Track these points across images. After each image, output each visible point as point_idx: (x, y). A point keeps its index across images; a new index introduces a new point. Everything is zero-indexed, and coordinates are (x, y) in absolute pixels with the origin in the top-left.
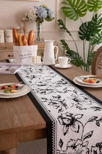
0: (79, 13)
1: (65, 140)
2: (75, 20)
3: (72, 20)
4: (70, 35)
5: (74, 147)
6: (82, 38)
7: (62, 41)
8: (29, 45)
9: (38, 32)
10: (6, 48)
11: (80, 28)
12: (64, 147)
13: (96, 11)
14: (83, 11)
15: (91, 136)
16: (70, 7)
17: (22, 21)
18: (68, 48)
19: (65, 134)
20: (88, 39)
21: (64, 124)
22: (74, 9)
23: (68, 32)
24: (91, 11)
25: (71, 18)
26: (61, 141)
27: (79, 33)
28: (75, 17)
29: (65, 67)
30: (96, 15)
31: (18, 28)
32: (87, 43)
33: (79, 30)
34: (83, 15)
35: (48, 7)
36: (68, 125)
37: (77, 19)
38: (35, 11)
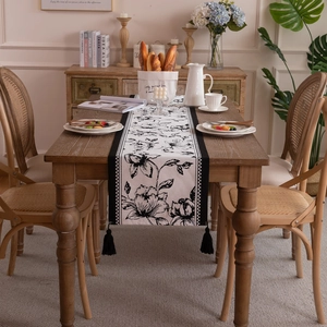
0: (306, 17)
1: (134, 184)
2: (295, 30)
3: (289, 30)
5: (146, 197)
7: (265, 70)
8: (163, 70)
11: (311, 47)
12: (132, 195)
14: (313, 13)
15: (170, 186)
16: (288, 3)
17: (184, 29)
19: (132, 176)
21: (131, 162)
22: (296, 8)
25: (287, 26)
26: (128, 185)
27: (309, 57)
28: (296, 24)
29: (216, 110)
31: (176, 41)
33: (308, 51)
34: (315, 20)
36: (136, 165)
37: (300, 27)
38: (205, 12)
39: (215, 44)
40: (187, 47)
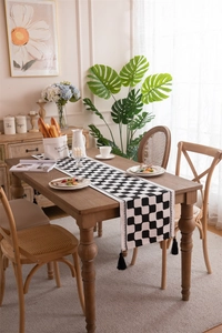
0: (111, 89)
2: (106, 98)
3: (103, 99)
4: (101, 117)
6: (117, 121)
7: (90, 126)
9: (61, 117)
10: (22, 141)
11: (113, 108)
13: (132, 85)
14: (116, 87)
16: (99, 81)
17: (38, 103)
18: (99, 135)
20: (125, 122)
22: (104, 84)
23: (98, 114)
24: (126, 85)
25: (101, 96)
27: (112, 114)
28: (106, 95)
30: (133, 91)
31: (33, 113)
32: (124, 127)
33: (111, 111)
34: (117, 91)
35: (73, 84)
37: (109, 96)
38: (57, 91)
39: (61, 112)
40: (41, 116)
